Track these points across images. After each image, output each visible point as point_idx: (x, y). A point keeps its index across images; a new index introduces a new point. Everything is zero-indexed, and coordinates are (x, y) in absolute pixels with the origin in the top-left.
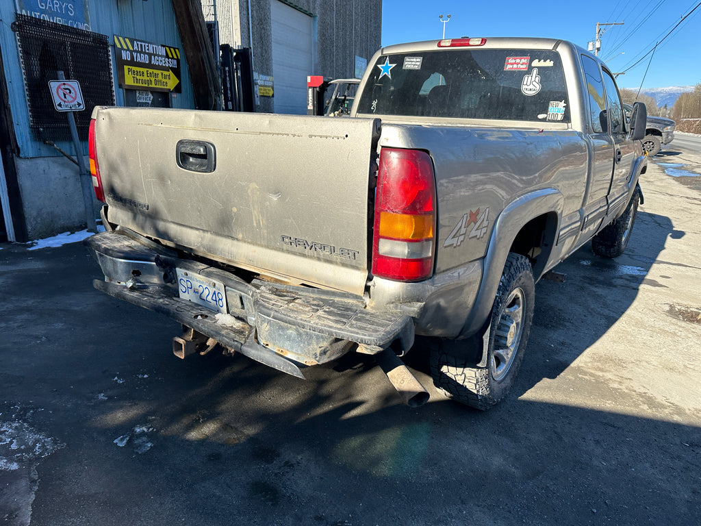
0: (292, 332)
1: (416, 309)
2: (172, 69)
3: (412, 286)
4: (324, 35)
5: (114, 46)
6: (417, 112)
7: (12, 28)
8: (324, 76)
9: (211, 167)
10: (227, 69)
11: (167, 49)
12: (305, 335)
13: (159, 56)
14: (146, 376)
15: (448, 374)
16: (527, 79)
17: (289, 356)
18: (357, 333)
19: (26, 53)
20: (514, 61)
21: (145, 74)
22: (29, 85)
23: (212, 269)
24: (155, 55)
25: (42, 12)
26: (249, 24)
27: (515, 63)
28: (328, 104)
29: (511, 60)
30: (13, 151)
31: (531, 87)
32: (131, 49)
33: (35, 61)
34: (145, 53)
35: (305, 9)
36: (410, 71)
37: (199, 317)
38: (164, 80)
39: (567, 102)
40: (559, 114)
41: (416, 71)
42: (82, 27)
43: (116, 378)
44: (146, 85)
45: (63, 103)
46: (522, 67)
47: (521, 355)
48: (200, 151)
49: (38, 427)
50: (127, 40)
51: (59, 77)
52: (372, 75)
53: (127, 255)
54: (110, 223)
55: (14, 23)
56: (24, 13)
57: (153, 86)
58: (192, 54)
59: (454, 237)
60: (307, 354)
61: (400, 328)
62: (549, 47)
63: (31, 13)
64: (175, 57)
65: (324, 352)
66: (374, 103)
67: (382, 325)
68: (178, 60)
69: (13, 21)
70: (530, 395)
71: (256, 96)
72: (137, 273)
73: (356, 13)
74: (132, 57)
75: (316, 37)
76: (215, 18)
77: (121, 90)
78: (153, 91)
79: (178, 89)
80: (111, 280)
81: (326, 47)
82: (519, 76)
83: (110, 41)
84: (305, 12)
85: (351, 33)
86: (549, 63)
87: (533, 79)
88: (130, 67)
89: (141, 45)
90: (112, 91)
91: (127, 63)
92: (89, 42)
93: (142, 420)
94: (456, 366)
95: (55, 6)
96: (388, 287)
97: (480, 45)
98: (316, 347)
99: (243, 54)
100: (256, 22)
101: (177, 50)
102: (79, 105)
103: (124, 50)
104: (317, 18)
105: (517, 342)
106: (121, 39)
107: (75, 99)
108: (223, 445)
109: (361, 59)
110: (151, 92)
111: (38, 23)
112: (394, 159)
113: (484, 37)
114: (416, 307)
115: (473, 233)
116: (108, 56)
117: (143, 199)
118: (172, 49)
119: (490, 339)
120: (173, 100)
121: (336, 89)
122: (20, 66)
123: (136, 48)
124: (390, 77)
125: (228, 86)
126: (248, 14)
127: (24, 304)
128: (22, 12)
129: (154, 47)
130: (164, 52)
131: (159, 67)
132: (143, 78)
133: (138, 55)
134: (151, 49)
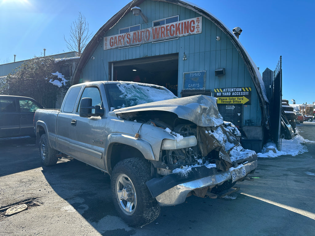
5: (214, 92)
11: (243, 88)
13: (237, 92)
21: (228, 99)
25: (190, 88)
32: (222, 91)
34: (229, 92)
38: (239, 100)
42: (202, 89)
50: (220, 89)
55: (181, 92)
56: (184, 89)
63: (186, 89)
64: (247, 91)
68: (250, 92)
74: (222, 94)
78: (235, 105)
79: (248, 103)
83: (212, 91)
88: (220, 98)
89: (227, 90)
91: (219, 96)
92: (203, 93)
95: (194, 85)
101: (249, 88)
103: (218, 92)
106: (218, 89)
118: (246, 88)
120: (245, 108)
123: (224, 91)
129: (235, 89)
130: (240, 90)
131: (236, 96)
132: (227, 101)
133: (225, 93)
134: (232, 90)
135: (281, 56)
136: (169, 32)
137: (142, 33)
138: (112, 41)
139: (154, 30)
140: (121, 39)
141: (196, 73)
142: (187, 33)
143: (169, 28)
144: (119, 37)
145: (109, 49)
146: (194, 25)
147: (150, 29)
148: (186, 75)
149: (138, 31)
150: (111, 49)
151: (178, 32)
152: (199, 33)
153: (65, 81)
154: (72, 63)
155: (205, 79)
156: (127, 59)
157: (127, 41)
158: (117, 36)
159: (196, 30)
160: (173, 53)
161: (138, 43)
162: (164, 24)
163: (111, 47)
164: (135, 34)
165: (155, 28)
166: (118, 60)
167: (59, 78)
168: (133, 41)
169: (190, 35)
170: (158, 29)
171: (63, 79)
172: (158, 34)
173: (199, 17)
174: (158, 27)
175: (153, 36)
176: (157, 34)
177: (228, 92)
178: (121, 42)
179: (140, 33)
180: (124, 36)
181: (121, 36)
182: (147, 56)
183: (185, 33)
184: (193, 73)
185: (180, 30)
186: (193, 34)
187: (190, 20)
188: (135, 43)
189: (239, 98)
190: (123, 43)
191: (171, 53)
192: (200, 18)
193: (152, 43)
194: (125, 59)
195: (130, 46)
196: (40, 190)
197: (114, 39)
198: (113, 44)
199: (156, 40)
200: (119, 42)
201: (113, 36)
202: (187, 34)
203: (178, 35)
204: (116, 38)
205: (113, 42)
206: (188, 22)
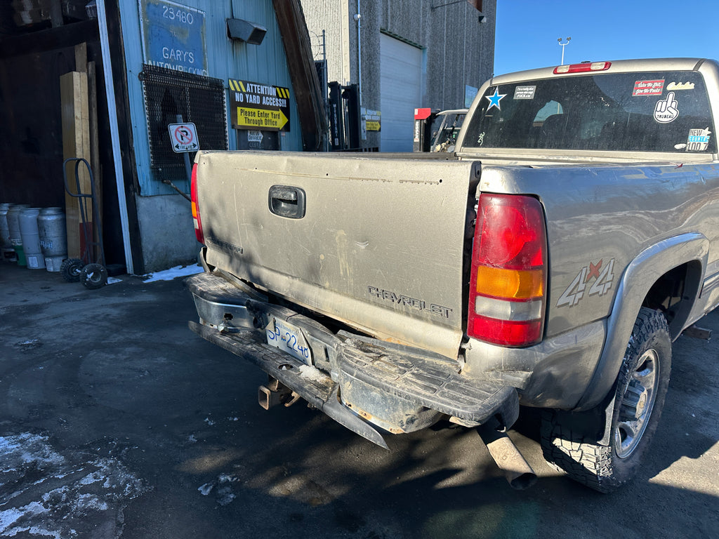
0: (376, 394)
1: (521, 379)
2: (282, 109)
3: (517, 352)
4: (433, 67)
5: (229, 89)
6: (530, 145)
7: (139, 77)
8: (432, 107)
9: (301, 213)
10: (335, 106)
11: (278, 89)
12: (391, 400)
13: (269, 96)
14: (236, 419)
15: (561, 448)
16: (661, 105)
17: (373, 420)
18: (449, 404)
19: (151, 100)
20: (644, 85)
21: (257, 114)
22: (151, 129)
23: (300, 317)
24: (266, 96)
25: (166, 61)
26: (358, 60)
27: (646, 88)
28: (436, 135)
29: (640, 85)
30: (135, 191)
31: (667, 113)
32: (244, 91)
33: (158, 107)
34: (257, 94)
35: (415, 41)
36: (522, 101)
37: (284, 368)
38: (273, 120)
39: (712, 129)
40: (702, 143)
41: (529, 101)
42: (200, 73)
43: (207, 419)
44: (257, 125)
45: (180, 145)
46: (654, 91)
47: (653, 428)
48: (290, 196)
49: (131, 466)
50: (241, 83)
51: (178, 120)
52: (479, 107)
53: (221, 299)
54: (208, 264)
55: (141, 73)
56: (150, 63)
57: (264, 125)
58: (301, 93)
59: (569, 295)
60: (393, 420)
61: (501, 401)
62: (689, 67)
63: (156, 63)
64: (285, 97)
65: (411, 421)
66: (481, 136)
67: (480, 397)
68: (288, 100)
69: (140, 71)
70: (664, 477)
71: (362, 131)
72: (229, 316)
73: (467, 42)
74: (245, 99)
75: (425, 70)
76: (325, 57)
77: (234, 131)
78: (264, 131)
79: (287, 127)
80: (205, 322)
81: (435, 78)
82: (652, 101)
83: (225, 85)
84: (415, 45)
85: (462, 63)
86: (689, 86)
87: (669, 104)
88: (243, 108)
89: (254, 87)
90: (225, 132)
91: (240, 104)
92: (206, 86)
93: (227, 468)
94: (571, 440)
95: (178, 55)
96: (486, 352)
97: (603, 70)
98: (402, 414)
99: (351, 92)
100: (365, 58)
101: (287, 90)
102: (194, 145)
103: (238, 92)
104: (427, 51)
105: (649, 412)
106: (235, 82)
107: (191, 140)
108: (306, 505)
109: (471, 88)
110: (262, 132)
111: (162, 72)
112: (496, 205)
113: (608, 60)
114: (521, 377)
115: (594, 289)
116: (223, 98)
117: (238, 243)
118: (282, 90)
119: (614, 411)
120: (282, 138)
121: (444, 120)
122: (144, 110)
123: (248, 90)
124: (499, 108)
125: (336, 122)
126: (358, 51)
127: (133, 337)
128: (148, 62)
129: (266, 88)
130: (274, 92)
132: (255, 118)
133: (251, 96)
134: (262, 90)
141: (182, 10)
148: (149, 5)
155: (205, 40)
184: (174, 6)
189: (274, 112)
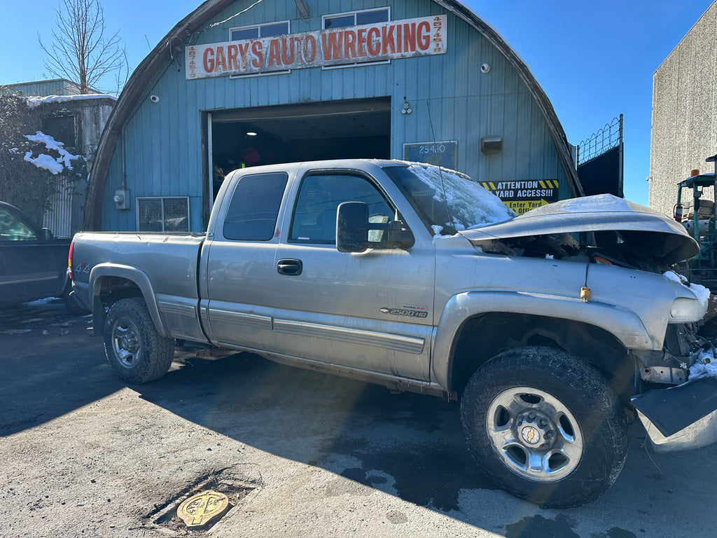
2: (546, 198)
11: (541, 182)
13: (527, 189)
24: (523, 189)
32: (494, 188)
34: (511, 189)
50: (491, 184)
64: (551, 186)
68: (555, 190)
89: (506, 185)
106: (484, 184)
118: (548, 181)
123: (500, 187)
129: (523, 183)
130: (535, 185)
131: (526, 199)
133: (502, 192)
134: (518, 186)
135: (621, 115)
136: (365, 44)
137: (296, 43)
138: (210, 57)
139: (327, 37)
140: (236, 55)
141: (434, 145)
142: (412, 50)
143: (365, 35)
144: (230, 48)
145: (201, 77)
146: (427, 34)
147: (315, 35)
148: (410, 149)
149: (284, 36)
150: (208, 78)
151: (389, 48)
152: (439, 53)
153: (68, 157)
154: (79, 110)
155: (456, 159)
156: (254, 104)
157: (254, 62)
158: (225, 45)
159: (433, 46)
160: (376, 96)
161: (283, 66)
162: (352, 25)
163: (209, 74)
164: (274, 43)
165: (330, 34)
166: (227, 107)
167: (51, 149)
168: (271, 62)
169: (418, 56)
170: (337, 35)
171: (62, 152)
172: (338, 48)
173: (440, 17)
174: (337, 31)
175: (325, 53)
176: (335, 47)
177: (509, 190)
178: (235, 62)
179: (288, 43)
180: (244, 46)
181: (235, 47)
182: (310, 99)
183: (406, 50)
184: (428, 145)
185: (393, 43)
186: (426, 55)
187: (418, 21)
188: (276, 67)
189: (533, 202)
190: (241, 64)
191: (372, 96)
192: (443, 18)
193: (323, 69)
194: (248, 105)
195: (262, 73)
196: (210, 450)
197: (215, 53)
198: (212, 65)
199: (332, 61)
200: (230, 62)
201: (214, 46)
202: (410, 53)
203: (389, 53)
204: (220, 50)
205: (212, 61)
206: (414, 25)
